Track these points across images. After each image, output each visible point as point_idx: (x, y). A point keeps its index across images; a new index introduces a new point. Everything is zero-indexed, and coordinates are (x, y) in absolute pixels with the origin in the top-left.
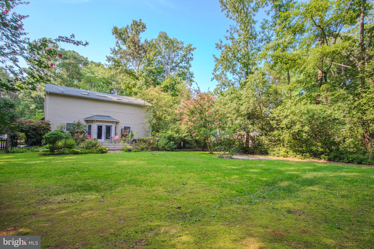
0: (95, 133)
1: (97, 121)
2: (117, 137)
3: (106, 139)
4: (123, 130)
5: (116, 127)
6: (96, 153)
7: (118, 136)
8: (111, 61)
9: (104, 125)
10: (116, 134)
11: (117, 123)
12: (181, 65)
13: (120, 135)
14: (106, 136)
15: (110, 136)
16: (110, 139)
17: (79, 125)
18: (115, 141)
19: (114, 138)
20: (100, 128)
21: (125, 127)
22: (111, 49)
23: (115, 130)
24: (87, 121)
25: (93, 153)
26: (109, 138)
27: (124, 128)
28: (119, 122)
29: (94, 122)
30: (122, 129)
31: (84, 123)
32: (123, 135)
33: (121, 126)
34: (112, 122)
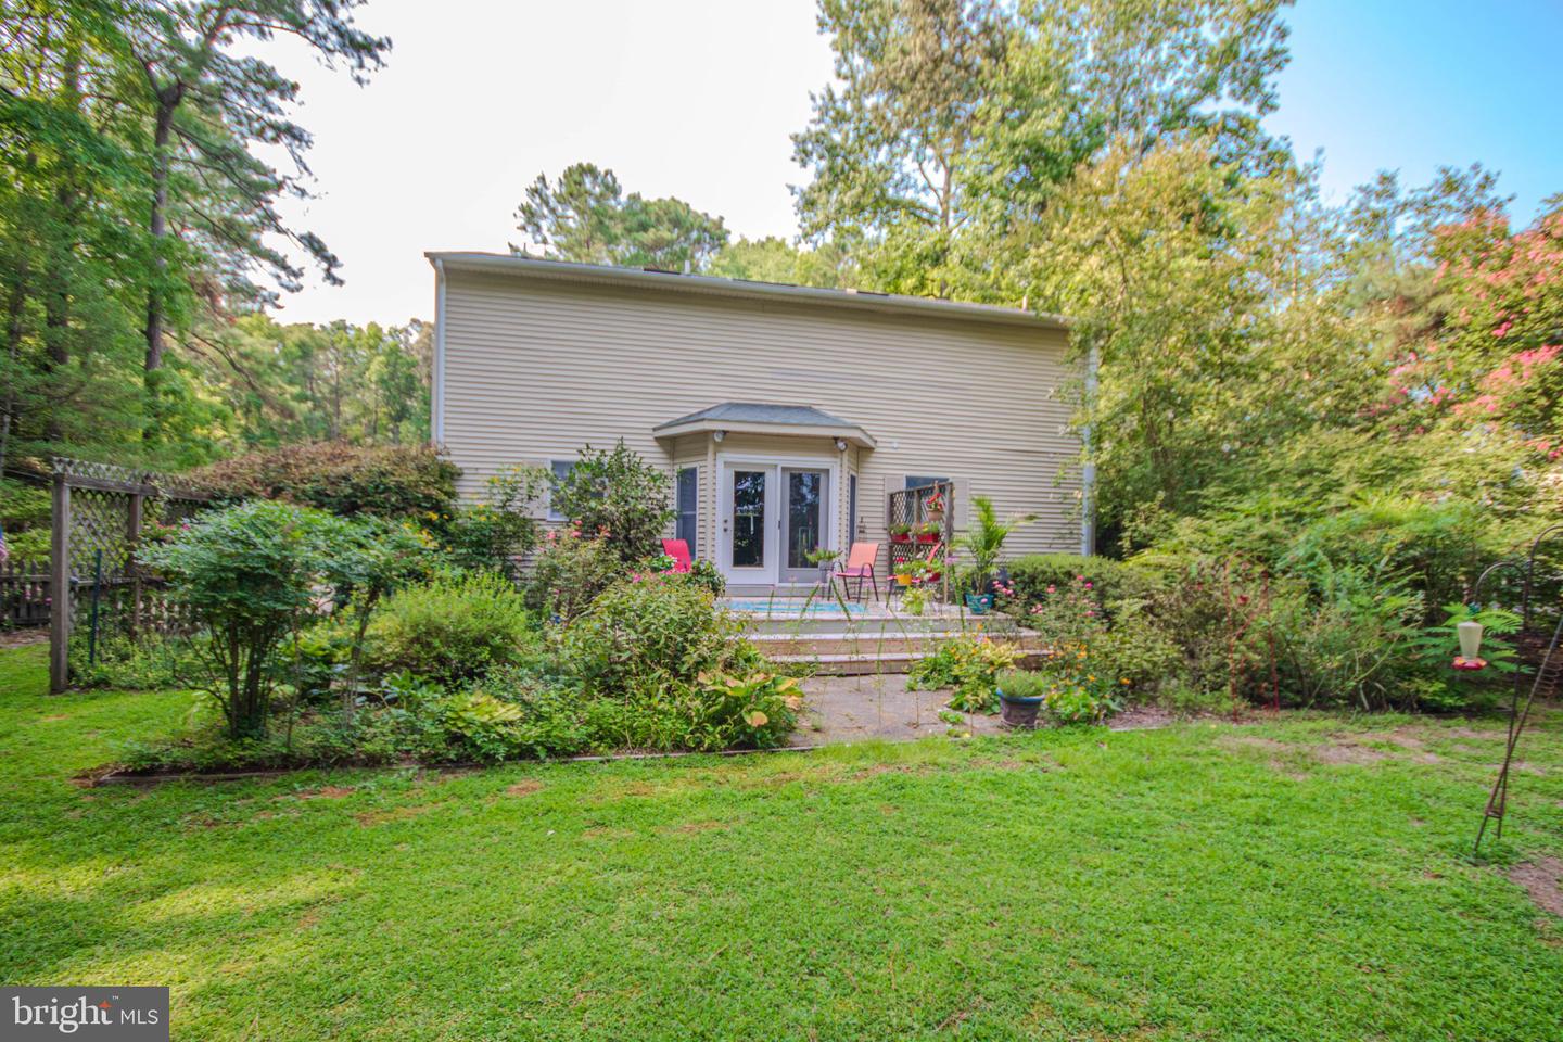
0: (720, 526)
1: (731, 439)
2: (869, 551)
3: (792, 564)
4: (901, 502)
5: (853, 479)
6: (679, 745)
7: (871, 547)
8: (815, 157)
9: (775, 467)
10: (854, 532)
11: (861, 451)
12: (1207, 108)
13: (884, 538)
14: (793, 544)
15: (820, 549)
16: (815, 565)
17: (618, 470)
18: (856, 588)
19: (842, 558)
20: (748, 491)
21: (911, 481)
22: (813, 98)
23: (846, 499)
24: (672, 445)
25: (645, 741)
26: (811, 557)
27: (903, 487)
28: (871, 450)
29: (711, 448)
30: (892, 496)
31: (651, 457)
32: (905, 536)
33: (888, 472)
34: (831, 445)
